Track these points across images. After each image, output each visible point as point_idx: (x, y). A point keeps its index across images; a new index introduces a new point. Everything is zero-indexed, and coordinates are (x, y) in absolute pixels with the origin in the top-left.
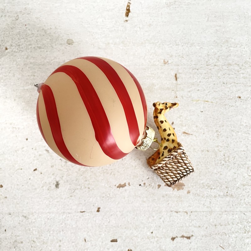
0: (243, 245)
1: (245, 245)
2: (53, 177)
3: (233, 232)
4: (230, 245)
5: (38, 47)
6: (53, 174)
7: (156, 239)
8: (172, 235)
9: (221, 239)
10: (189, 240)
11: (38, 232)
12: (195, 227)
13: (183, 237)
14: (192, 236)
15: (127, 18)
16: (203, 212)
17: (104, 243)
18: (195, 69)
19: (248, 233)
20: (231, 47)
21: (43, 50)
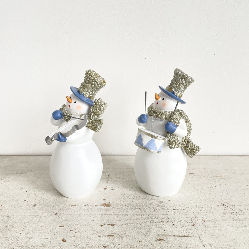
0: (151, 228)
1: (152, 228)
2: (34, 203)
3: (142, 223)
4: (141, 229)
6: (34, 202)
7: (90, 226)
8: (101, 224)
9: (135, 226)
10: (113, 226)
11: (13, 223)
12: (117, 221)
13: (109, 225)
14: (115, 224)
16: (123, 215)
17: (54, 228)
19: (153, 223)
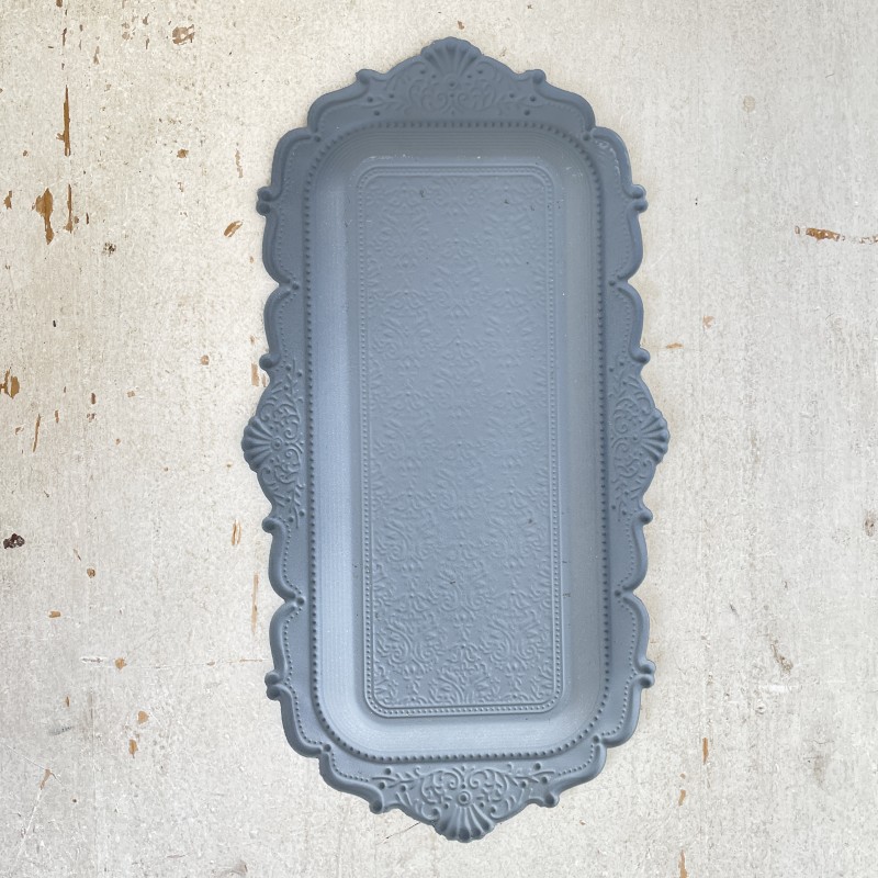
5: (736, 32)
15: (803, 233)
18: (693, 390)
20: (745, 471)
21: (730, 43)
